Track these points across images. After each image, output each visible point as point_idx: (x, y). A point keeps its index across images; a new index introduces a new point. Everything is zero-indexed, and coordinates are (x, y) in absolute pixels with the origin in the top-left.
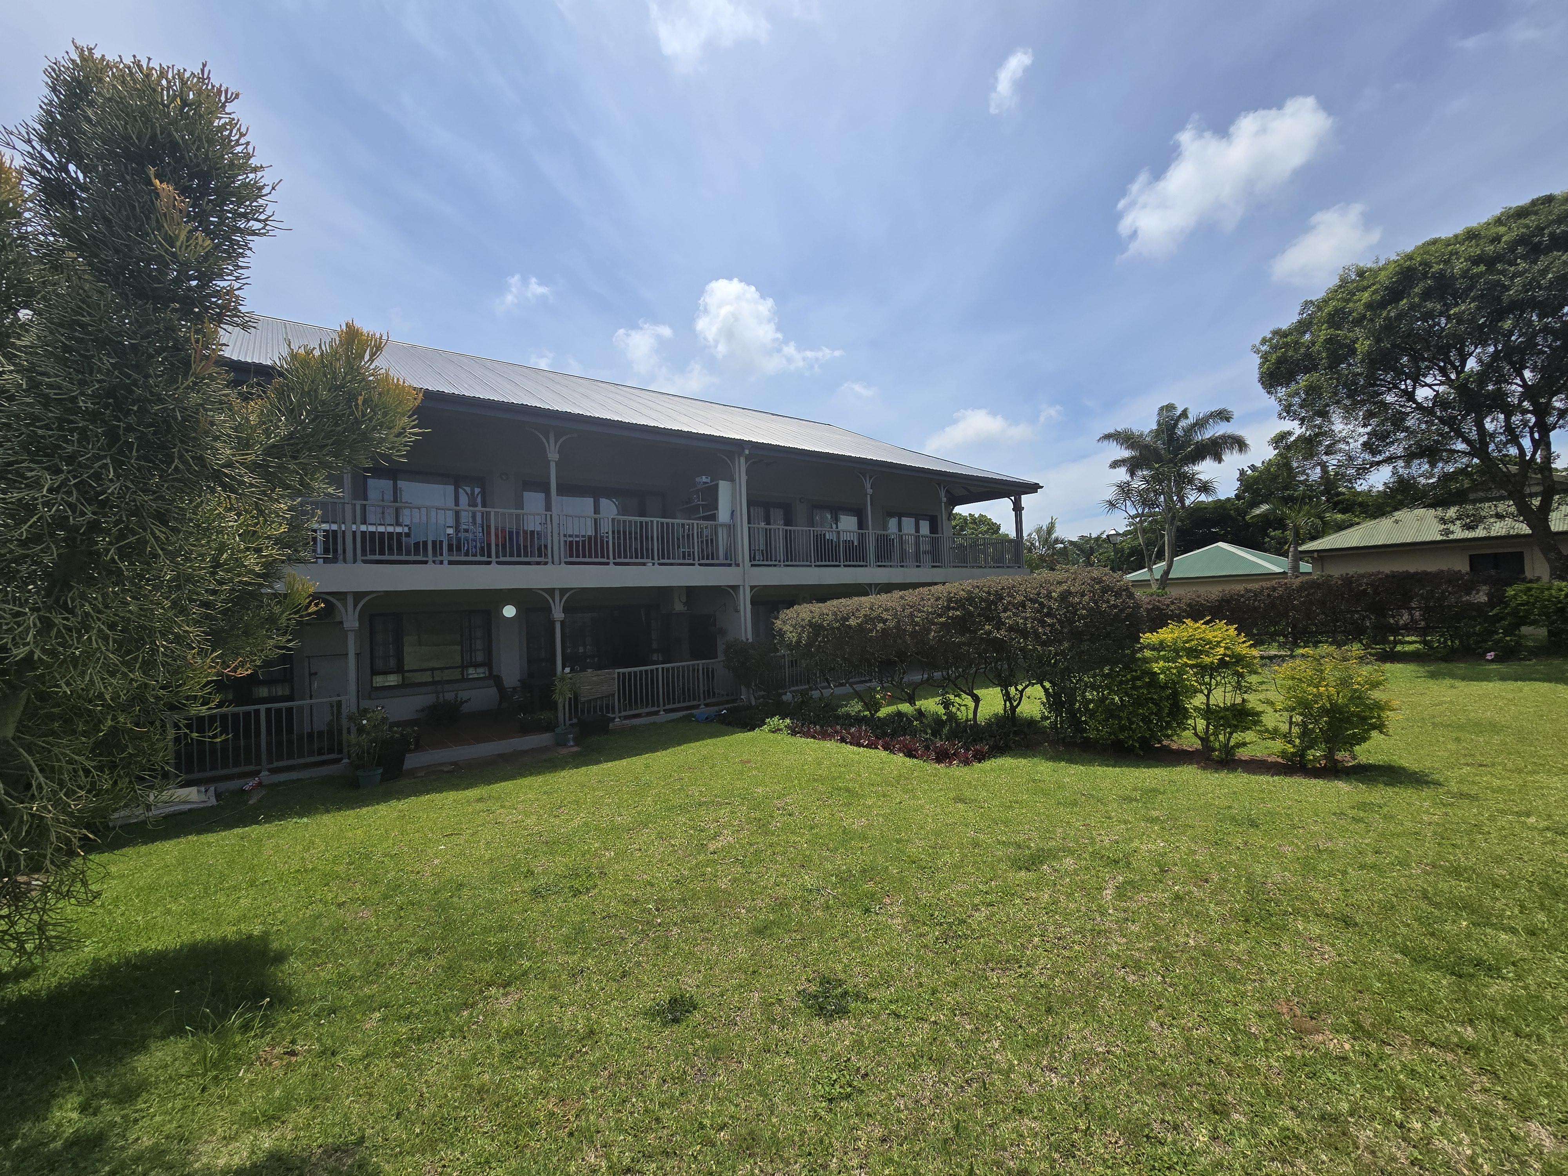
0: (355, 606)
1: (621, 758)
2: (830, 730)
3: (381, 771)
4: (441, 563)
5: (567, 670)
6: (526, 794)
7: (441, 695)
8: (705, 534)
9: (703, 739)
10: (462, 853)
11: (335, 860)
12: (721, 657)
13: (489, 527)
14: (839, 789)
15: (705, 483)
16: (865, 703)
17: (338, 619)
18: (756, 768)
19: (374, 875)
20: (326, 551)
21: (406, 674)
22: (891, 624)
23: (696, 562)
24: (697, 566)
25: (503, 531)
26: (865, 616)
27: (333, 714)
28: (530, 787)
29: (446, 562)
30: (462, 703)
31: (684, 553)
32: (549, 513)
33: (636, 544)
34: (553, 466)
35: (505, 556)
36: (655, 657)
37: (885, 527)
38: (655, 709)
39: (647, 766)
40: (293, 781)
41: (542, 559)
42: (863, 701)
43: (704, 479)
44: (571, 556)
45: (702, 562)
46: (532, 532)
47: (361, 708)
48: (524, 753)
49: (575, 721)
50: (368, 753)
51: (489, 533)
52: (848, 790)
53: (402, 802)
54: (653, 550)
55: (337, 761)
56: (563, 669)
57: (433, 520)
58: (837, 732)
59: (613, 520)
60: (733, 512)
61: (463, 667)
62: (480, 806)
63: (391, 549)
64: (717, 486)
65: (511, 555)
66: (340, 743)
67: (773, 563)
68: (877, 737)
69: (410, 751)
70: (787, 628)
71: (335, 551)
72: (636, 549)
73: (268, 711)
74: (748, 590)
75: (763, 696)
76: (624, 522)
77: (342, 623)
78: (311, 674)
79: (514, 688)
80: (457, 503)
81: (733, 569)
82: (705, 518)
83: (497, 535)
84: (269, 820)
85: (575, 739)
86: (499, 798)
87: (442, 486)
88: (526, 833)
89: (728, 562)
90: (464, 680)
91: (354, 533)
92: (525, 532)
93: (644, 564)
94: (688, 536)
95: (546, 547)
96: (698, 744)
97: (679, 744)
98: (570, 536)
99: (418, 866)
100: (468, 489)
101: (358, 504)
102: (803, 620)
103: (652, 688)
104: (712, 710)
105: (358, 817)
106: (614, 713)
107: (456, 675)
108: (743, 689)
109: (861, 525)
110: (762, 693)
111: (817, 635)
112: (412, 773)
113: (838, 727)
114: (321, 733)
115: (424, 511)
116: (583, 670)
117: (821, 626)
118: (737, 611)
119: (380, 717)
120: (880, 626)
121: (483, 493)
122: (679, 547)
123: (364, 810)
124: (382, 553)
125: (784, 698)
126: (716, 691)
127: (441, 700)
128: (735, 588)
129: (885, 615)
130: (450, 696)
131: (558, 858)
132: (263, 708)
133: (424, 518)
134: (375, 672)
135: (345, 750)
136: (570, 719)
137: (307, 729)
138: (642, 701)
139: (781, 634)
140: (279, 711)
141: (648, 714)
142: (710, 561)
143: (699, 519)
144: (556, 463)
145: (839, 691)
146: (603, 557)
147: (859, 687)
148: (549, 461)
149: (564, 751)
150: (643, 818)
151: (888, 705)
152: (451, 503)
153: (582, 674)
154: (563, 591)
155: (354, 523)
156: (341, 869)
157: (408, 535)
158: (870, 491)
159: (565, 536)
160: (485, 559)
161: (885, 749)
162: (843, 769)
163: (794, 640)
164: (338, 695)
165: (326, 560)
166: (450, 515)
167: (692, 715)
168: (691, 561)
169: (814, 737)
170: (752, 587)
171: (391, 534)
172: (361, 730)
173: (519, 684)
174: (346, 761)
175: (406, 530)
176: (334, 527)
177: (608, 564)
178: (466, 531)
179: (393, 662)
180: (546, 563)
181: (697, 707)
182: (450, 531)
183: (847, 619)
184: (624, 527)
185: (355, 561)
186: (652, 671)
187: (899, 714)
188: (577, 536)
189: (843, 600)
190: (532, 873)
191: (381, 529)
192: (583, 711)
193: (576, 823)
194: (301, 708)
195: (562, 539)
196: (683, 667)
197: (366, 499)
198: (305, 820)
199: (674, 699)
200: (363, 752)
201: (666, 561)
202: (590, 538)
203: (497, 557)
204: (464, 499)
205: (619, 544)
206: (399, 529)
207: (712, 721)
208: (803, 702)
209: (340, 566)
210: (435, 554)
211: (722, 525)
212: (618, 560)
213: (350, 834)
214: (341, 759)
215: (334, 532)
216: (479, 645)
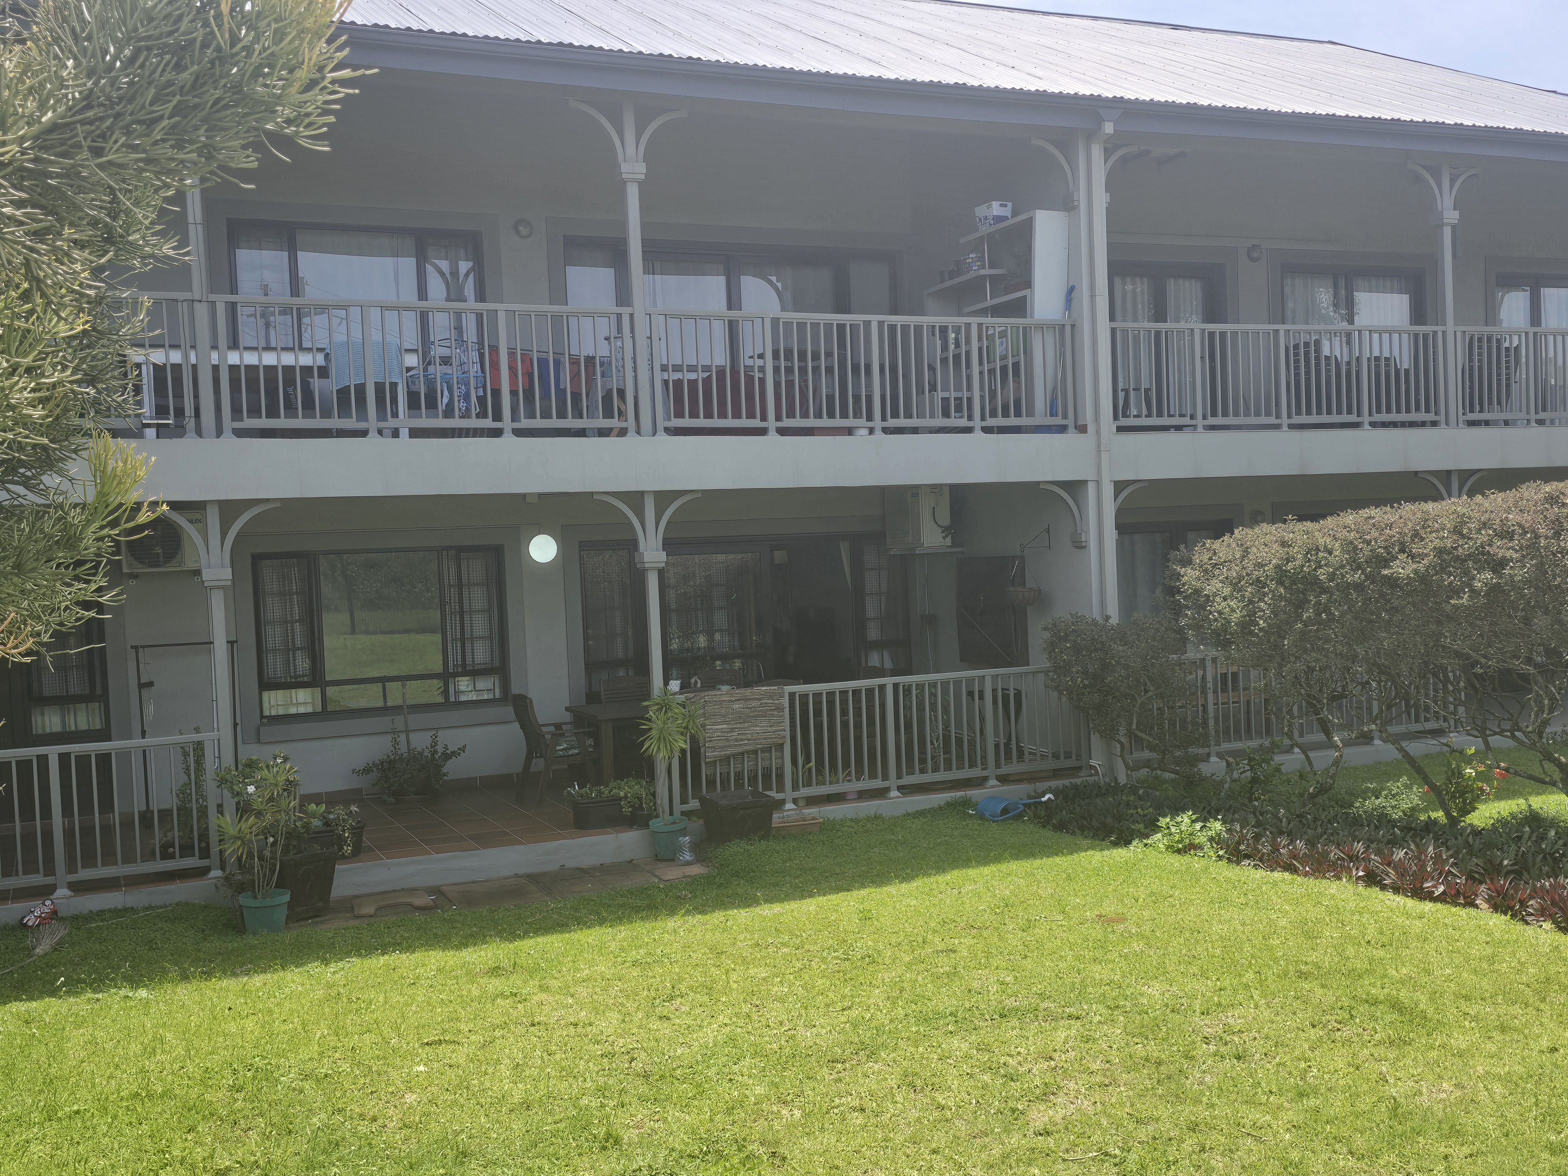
0: (224, 535)
1: (802, 892)
2: (1334, 853)
3: (286, 898)
4: (396, 434)
5: (675, 685)
6: (591, 964)
7: (402, 738)
8: (998, 351)
9: (998, 859)
10: (463, 1085)
11: (206, 1077)
12: (1039, 660)
13: (494, 349)
14: (1374, 1002)
15: (999, 219)
16: (1433, 787)
17: (190, 565)
18: (1141, 936)
19: (285, 1117)
20: (161, 410)
21: (331, 691)
22: (1517, 573)
23: (977, 423)
24: (978, 435)
25: (527, 359)
26: (1440, 552)
27: (187, 770)
28: (601, 948)
29: (404, 432)
30: (447, 756)
31: (946, 401)
32: (625, 311)
33: (830, 385)
34: (633, 193)
35: (531, 415)
36: (874, 660)
37: (1491, 315)
38: (878, 783)
39: (866, 917)
40: (117, 912)
41: (614, 423)
42: (1426, 780)
43: (996, 209)
44: (679, 414)
45: (990, 422)
46: (590, 360)
47: (243, 759)
48: (582, 873)
49: (694, 804)
50: (261, 858)
51: (495, 365)
52: (1396, 1006)
53: (333, 966)
54: (869, 398)
55: (202, 872)
56: (666, 683)
57: (376, 336)
58: (1353, 858)
59: (775, 321)
60: (1071, 290)
61: (446, 676)
62: (495, 984)
63: (290, 407)
64: (1029, 224)
65: (546, 415)
66: (204, 836)
67: (1177, 421)
68: (1470, 877)
69: (344, 858)
70: (1214, 586)
71: (180, 412)
72: (830, 398)
73: (64, 759)
74: (1108, 491)
75: (1147, 764)
76: (801, 326)
77: (197, 573)
78: (141, 686)
79: (558, 726)
80: (422, 294)
81: (1070, 438)
82: (997, 311)
83: (513, 370)
84: (74, 987)
85: (696, 847)
86: (537, 969)
87: (389, 261)
88: (598, 1050)
89: (1058, 421)
90: (449, 704)
91: (216, 368)
92: (575, 362)
93: (850, 431)
94: (957, 357)
95: (622, 393)
96: (986, 870)
97: (941, 868)
98: (677, 368)
99: (372, 1107)
100: (444, 265)
101: (221, 300)
102: (1260, 565)
103: (871, 735)
104: (1018, 792)
105: (245, 992)
106: (781, 789)
107: (430, 691)
108: (1096, 743)
109: (1418, 315)
110: (1147, 754)
111: (1301, 605)
112: (349, 906)
113: (1359, 847)
114: (165, 814)
115: (355, 312)
116: (711, 684)
117: (1312, 583)
118: (1080, 546)
119: (281, 779)
120: (1483, 578)
121: (479, 270)
122: (933, 388)
123: (257, 980)
124: (273, 413)
125: (1205, 769)
126: (1027, 747)
127: (403, 748)
128: (1074, 487)
129: (1500, 549)
130: (421, 741)
131: (673, 1113)
132: (53, 752)
133: (356, 333)
134: (266, 684)
135: (215, 850)
136: (684, 801)
137: (139, 805)
138: (846, 765)
139: (1200, 600)
140: (83, 760)
141: (862, 795)
142: (1012, 421)
143: (983, 312)
144: (641, 184)
145: (1357, 755)
146: (751, 415)
147: (1415, 748)
148: (624, 183)
149: (672, 873)
150: (866, 1036)
151: (1500, 795)
152: (409, 295)
153: (708, 696)
154: (664, 498)
155: (215, 347)
156: (217, 1097)
157: (324, 372)
158: (1452, 216)
159: (664, 368)
160: (488, 423)
161: (1496, 908)
162: (1381, 953)
163: (1236, 617)
164: (197, 730)
165: (162, 431)
166: (410, 321)
167: (966, 803)
168: (964, 422)
169: (1293, 870)
170: (1119, 486)
171: (289, 370)
172: (244, 809)
173: (567, 717)
174: (216, 873)
175: (320, 360)
176: (176, 357)
177: (762, 432)
178: (446, 361)
179: (302, 664)
180: (623, 432)
181: (980, 782)
182: (411, 360)
183: (1385, 562)
184: (802, 340)
185: (219, 433)
186: (870, 691)
187: (1534, 819)
188: (692, 369)
189: (1372, 511)
190: (617, 1141)
191: (270, 359)
192: (711, 783)
193: (710, 1034)
194: (124, 756)
195: (659, 377)
196: (945, 684)
197: (234, 290)
198: (143, 993)
199: (923, 761)
200: (251, 855)
201: (902, 422)
202: (721, 372)
203: (515, 418)
204: (436, 287)
205: (790, 384)
206: (305, 360)
207: (1019, 817)
208: (1254, 780)
209: (188, 444)
210: (382, 415)
211: (1041, 327)
212: (787, 423)
213: (233, 1028)
214: (207, 870)
215: (176, 368)
216: (479, 625)
